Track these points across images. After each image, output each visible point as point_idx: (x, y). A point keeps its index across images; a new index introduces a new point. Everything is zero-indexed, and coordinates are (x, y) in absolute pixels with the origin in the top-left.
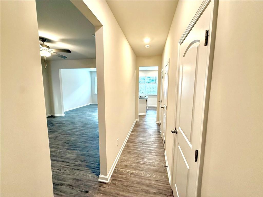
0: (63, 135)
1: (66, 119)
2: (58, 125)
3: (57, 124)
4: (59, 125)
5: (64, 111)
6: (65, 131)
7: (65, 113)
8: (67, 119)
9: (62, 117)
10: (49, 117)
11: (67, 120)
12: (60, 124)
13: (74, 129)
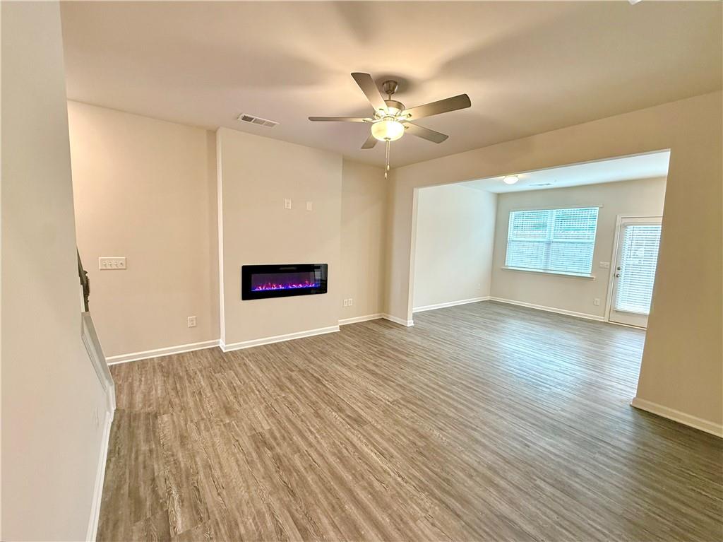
0: (408, 405)
1: (418, 340)
2: (396, 354)
3: (393, 349)
4: (400, 355)
5: (414, 312)
6: (413, 387)
7: (415, 316)
8: (419, 338)
9: (405, 330)
10: (376, 323)
11: (419, 343)
12: (400, 352)
13: (440, 386)
